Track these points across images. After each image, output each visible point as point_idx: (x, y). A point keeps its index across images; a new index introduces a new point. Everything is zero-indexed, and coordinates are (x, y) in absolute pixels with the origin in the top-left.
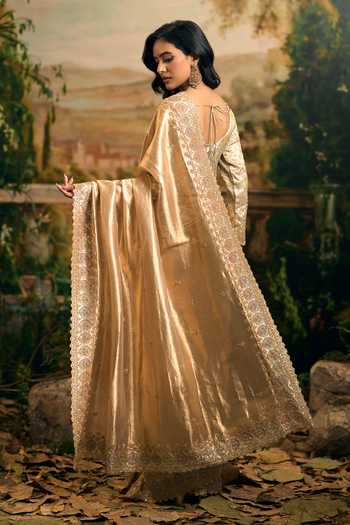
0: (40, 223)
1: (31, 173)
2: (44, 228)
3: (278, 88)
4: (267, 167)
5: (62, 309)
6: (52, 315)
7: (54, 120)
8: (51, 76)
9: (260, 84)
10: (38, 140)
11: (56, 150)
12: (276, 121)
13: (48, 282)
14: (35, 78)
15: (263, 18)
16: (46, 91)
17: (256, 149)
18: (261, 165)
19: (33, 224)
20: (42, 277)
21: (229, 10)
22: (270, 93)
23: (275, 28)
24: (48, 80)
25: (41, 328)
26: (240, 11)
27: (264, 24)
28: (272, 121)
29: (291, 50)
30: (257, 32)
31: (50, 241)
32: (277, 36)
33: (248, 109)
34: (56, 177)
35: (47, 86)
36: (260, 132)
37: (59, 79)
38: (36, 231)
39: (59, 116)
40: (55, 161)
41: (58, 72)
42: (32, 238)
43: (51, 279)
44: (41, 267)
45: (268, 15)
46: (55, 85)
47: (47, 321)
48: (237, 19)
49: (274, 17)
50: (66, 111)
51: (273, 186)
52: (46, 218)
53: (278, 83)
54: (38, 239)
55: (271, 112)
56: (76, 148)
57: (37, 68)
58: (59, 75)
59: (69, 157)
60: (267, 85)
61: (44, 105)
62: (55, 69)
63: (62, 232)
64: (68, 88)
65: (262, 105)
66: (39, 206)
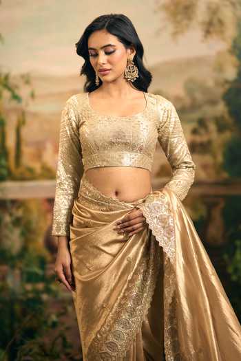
0: (13, 218)
1: (4, 172)
2: (17, 222)
3: (227, 86)
4: (220, 159)
5: (30, 295)
6: (21, 302)
7: (24, 122)
8: (21, 83)
9: (210, 83)
10: (11, 142)
11: (27, 151)
12: (227, 116)
13: (17, 272)
14: (7, 86)
15: (210, 24)
16: (16, 97)
17: (209, 143)
18: (214, 157)
19: (8, 219)
20: (13, 267)
21: (179, 17)
22: (220, 91)
23: (222, 32)
24: (17, 87)
25: (12, 314)
26: (190, 18)
27: (211, 29)
28: (222, 117)
29: (237, 52)
30: (206, 37)
31: (23, 234)
32: (224, 39)
33: (200, 107)
34: (27, 174)
35: (17, 92)
36: (212, 127)
37: (27, 86)
38: (10, 226)
39: (28, 119)
40: (27, 160)
41: (27, 79)
42: (6, 232)
43: (20, 269)
44: (12, 258)
45: (215, 21)
46: (24, 92)
47: (17, 308)
48: (187, 26)
49: (221, 22)
50: (35, 115)
51: (225, 175)
52: (20, 213)
53: (227, 82)
54: (12, 232)
55: (221, 109)
56: (45, 148)
57: (7, 77)
58: (27, 82)
59: (38, 156)
60: (217, 84)
61: (15, 110)
62: (23, 77)
63: (34, 226)
64: (36, 93)
65: (213, 103)
66: (14, 202)
